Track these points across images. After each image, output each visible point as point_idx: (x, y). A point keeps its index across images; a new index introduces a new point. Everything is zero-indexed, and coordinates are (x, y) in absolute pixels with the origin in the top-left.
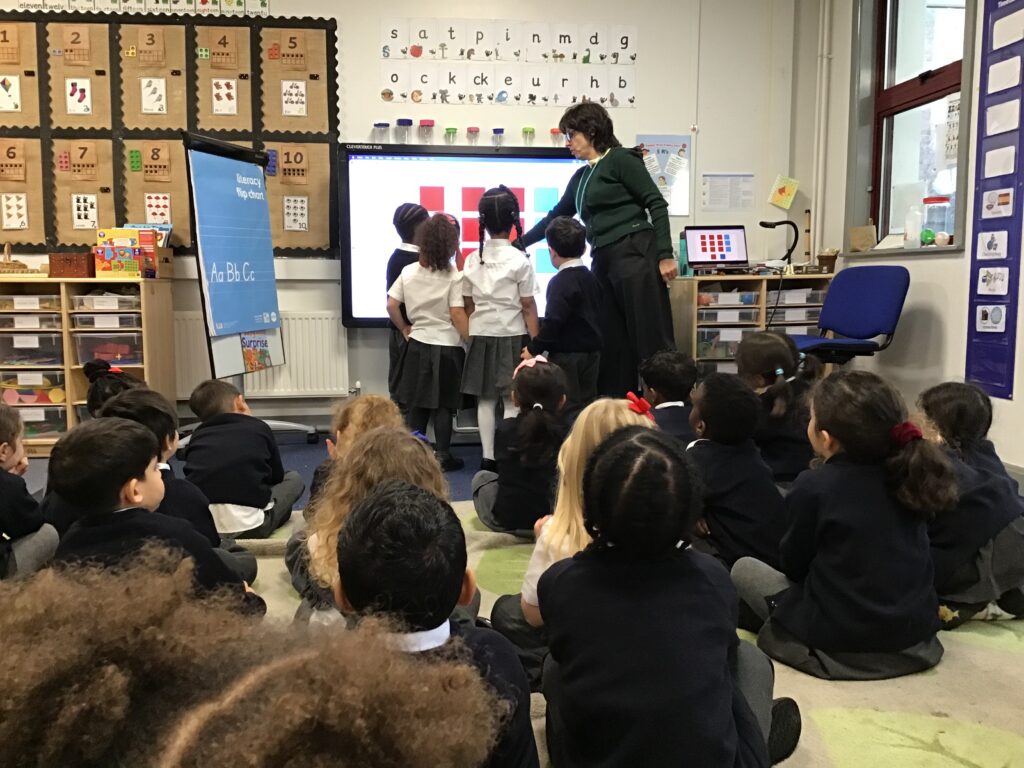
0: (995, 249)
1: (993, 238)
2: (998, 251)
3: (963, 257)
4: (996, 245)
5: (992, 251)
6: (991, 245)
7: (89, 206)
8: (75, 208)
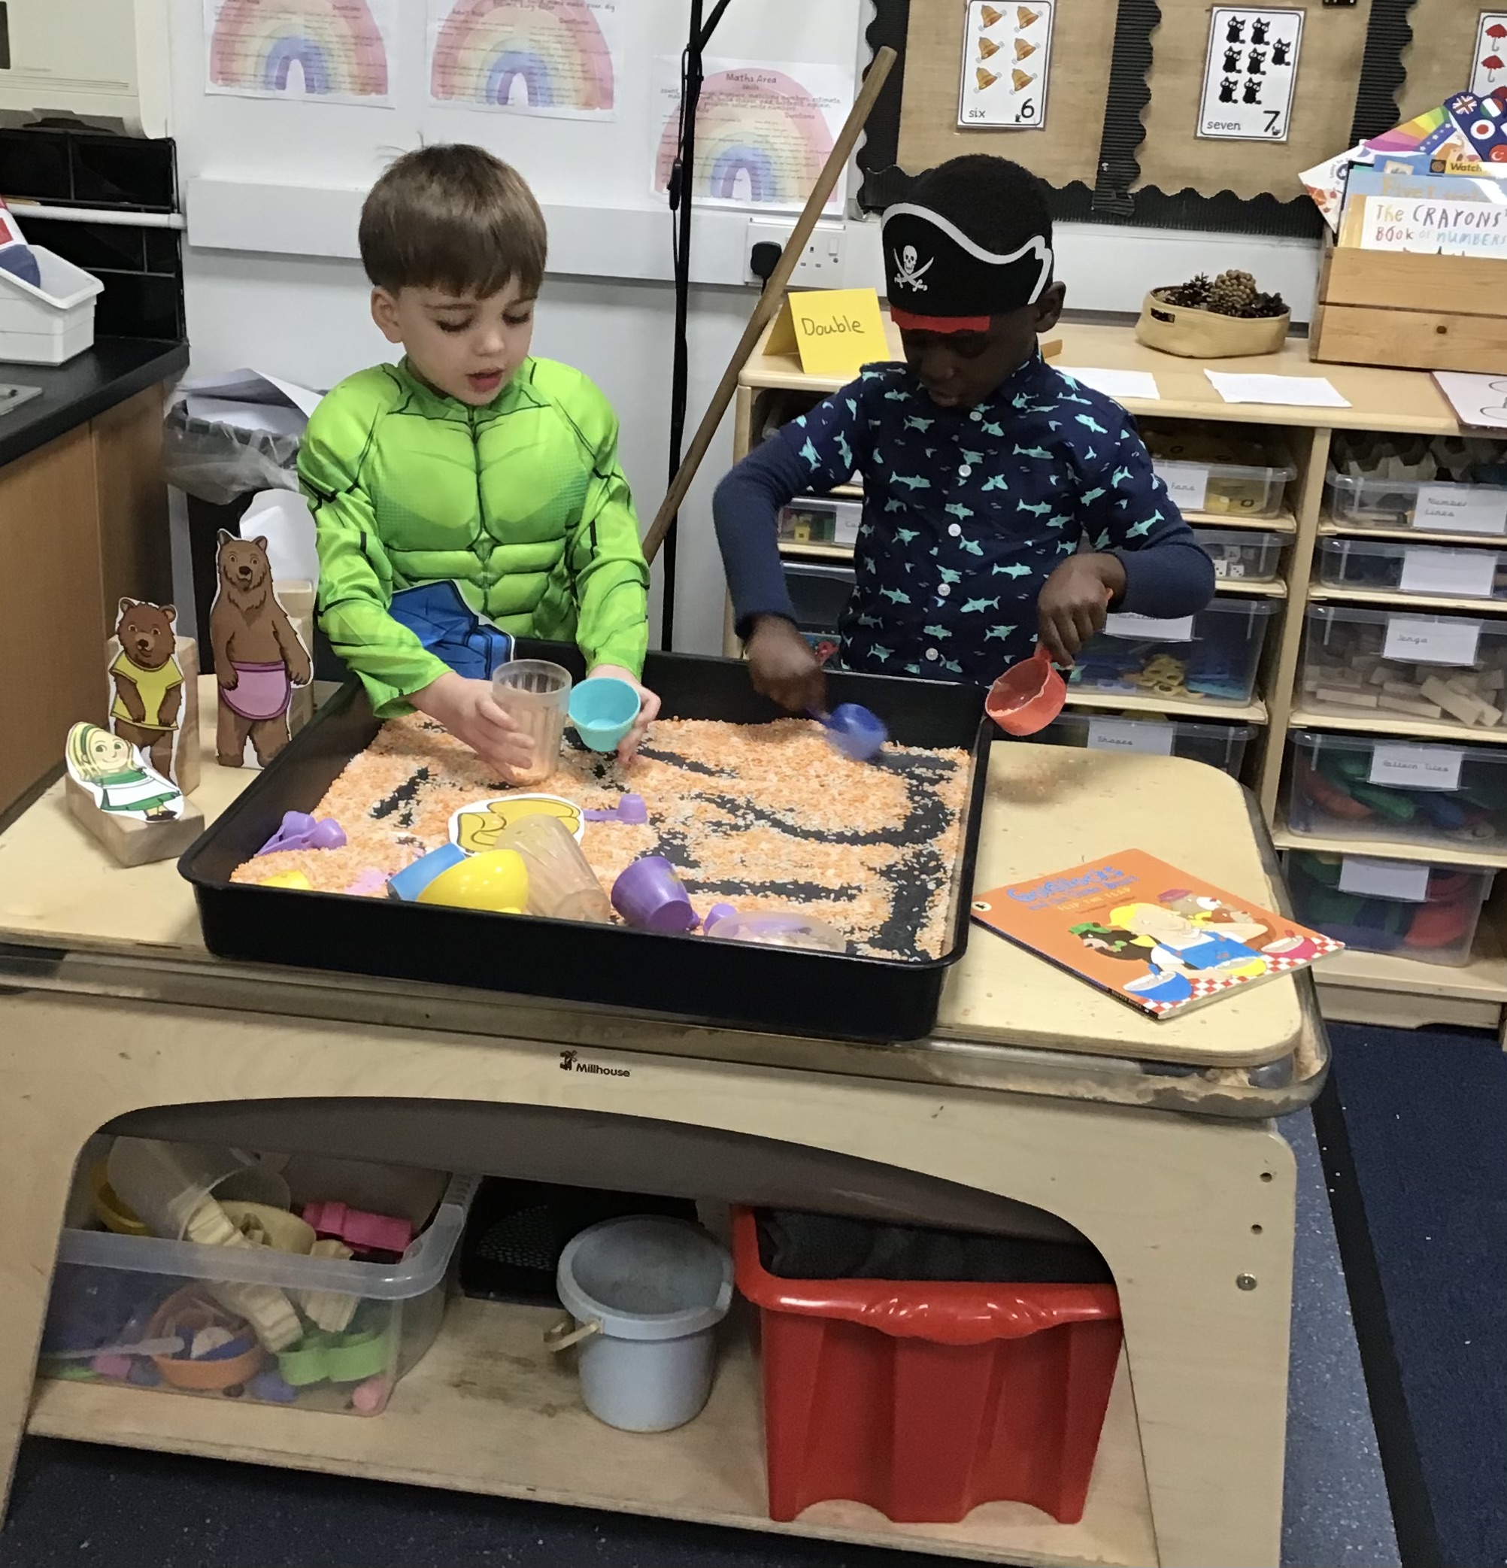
7: (1271, 53)
8: (1218, 60)
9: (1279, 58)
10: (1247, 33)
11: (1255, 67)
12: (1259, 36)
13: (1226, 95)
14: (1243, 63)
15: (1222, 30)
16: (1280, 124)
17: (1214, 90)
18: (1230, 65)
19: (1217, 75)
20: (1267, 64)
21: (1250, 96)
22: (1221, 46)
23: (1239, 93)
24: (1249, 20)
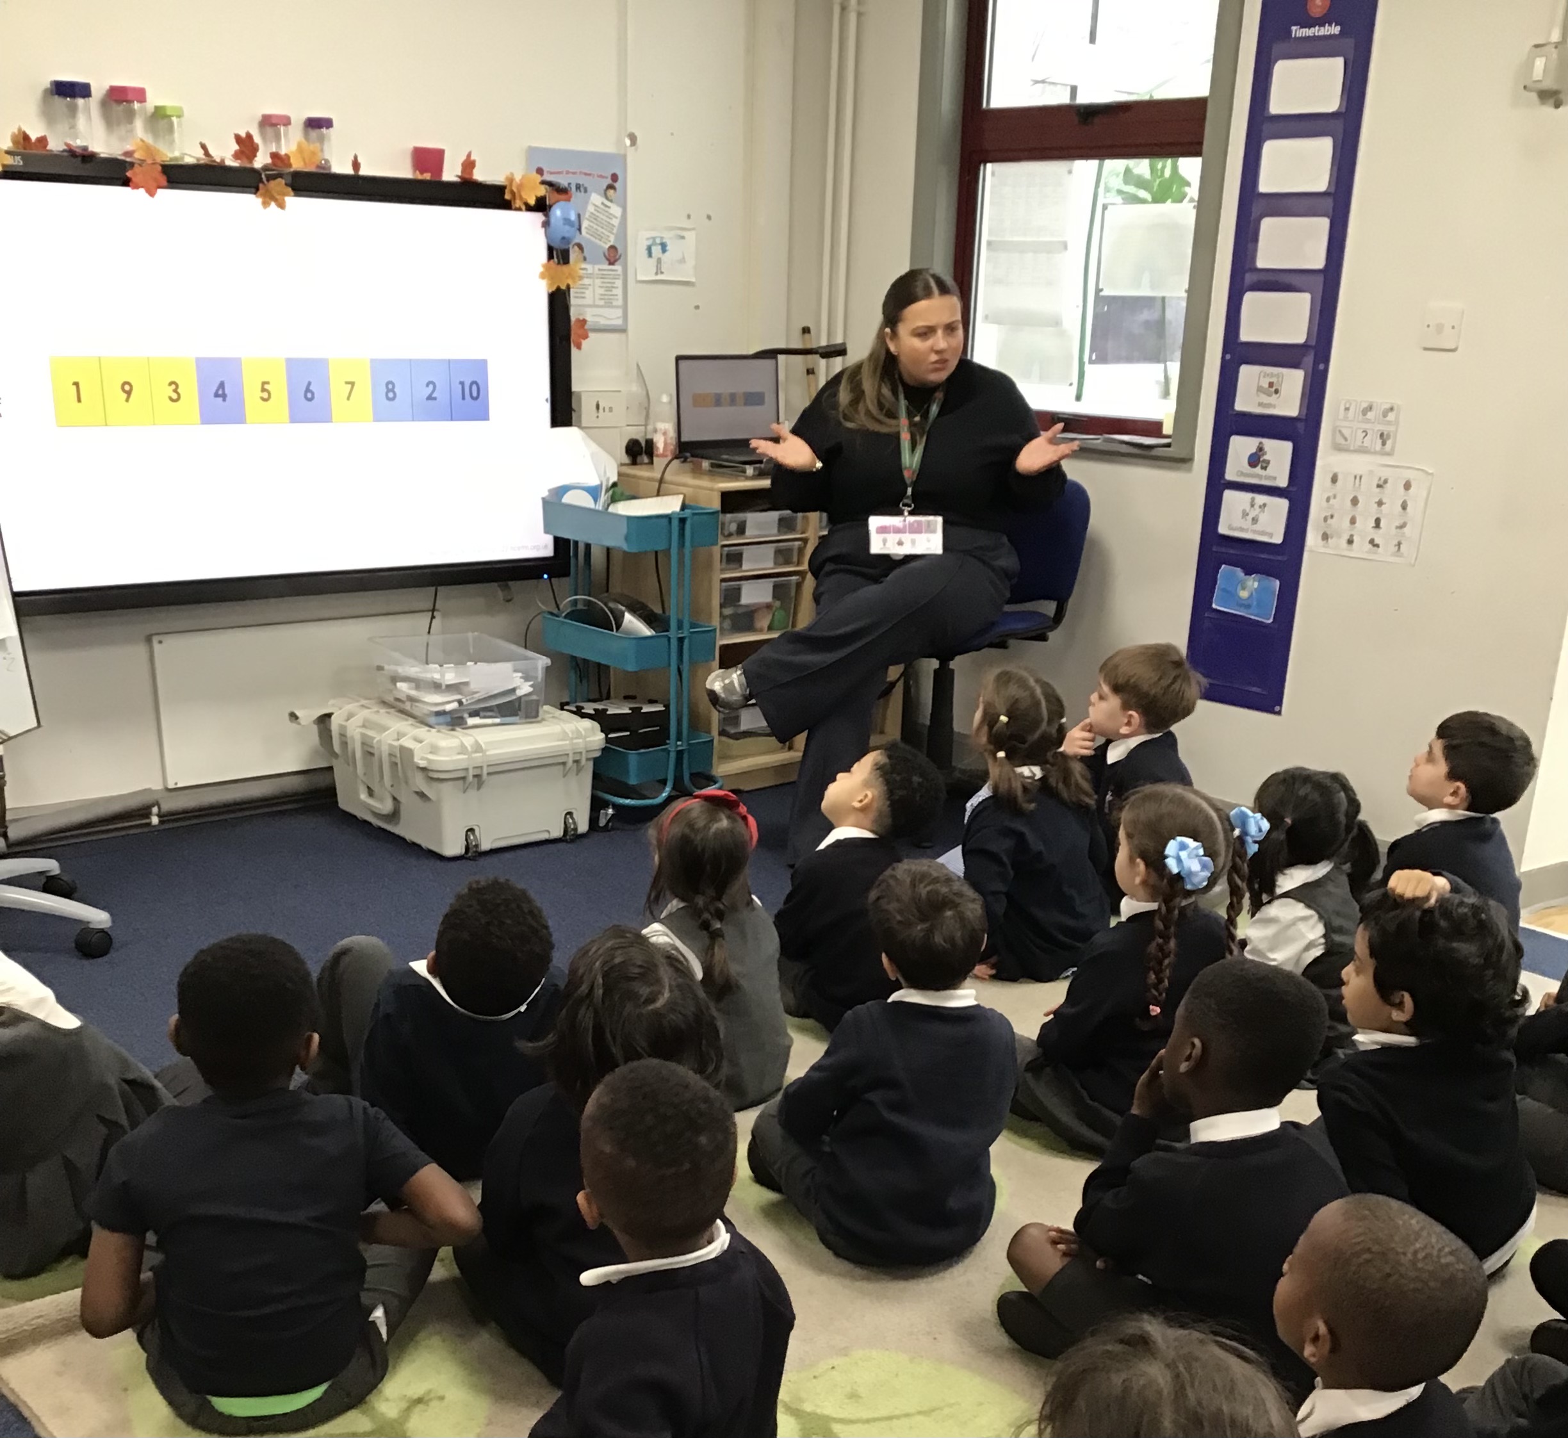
0: (1264, 468)
1: (1260, 449)
2: (1270, 471)
3: (1190, 470)
4: (1268, 462)
5: (1258, 470)
6: (1255, 460)
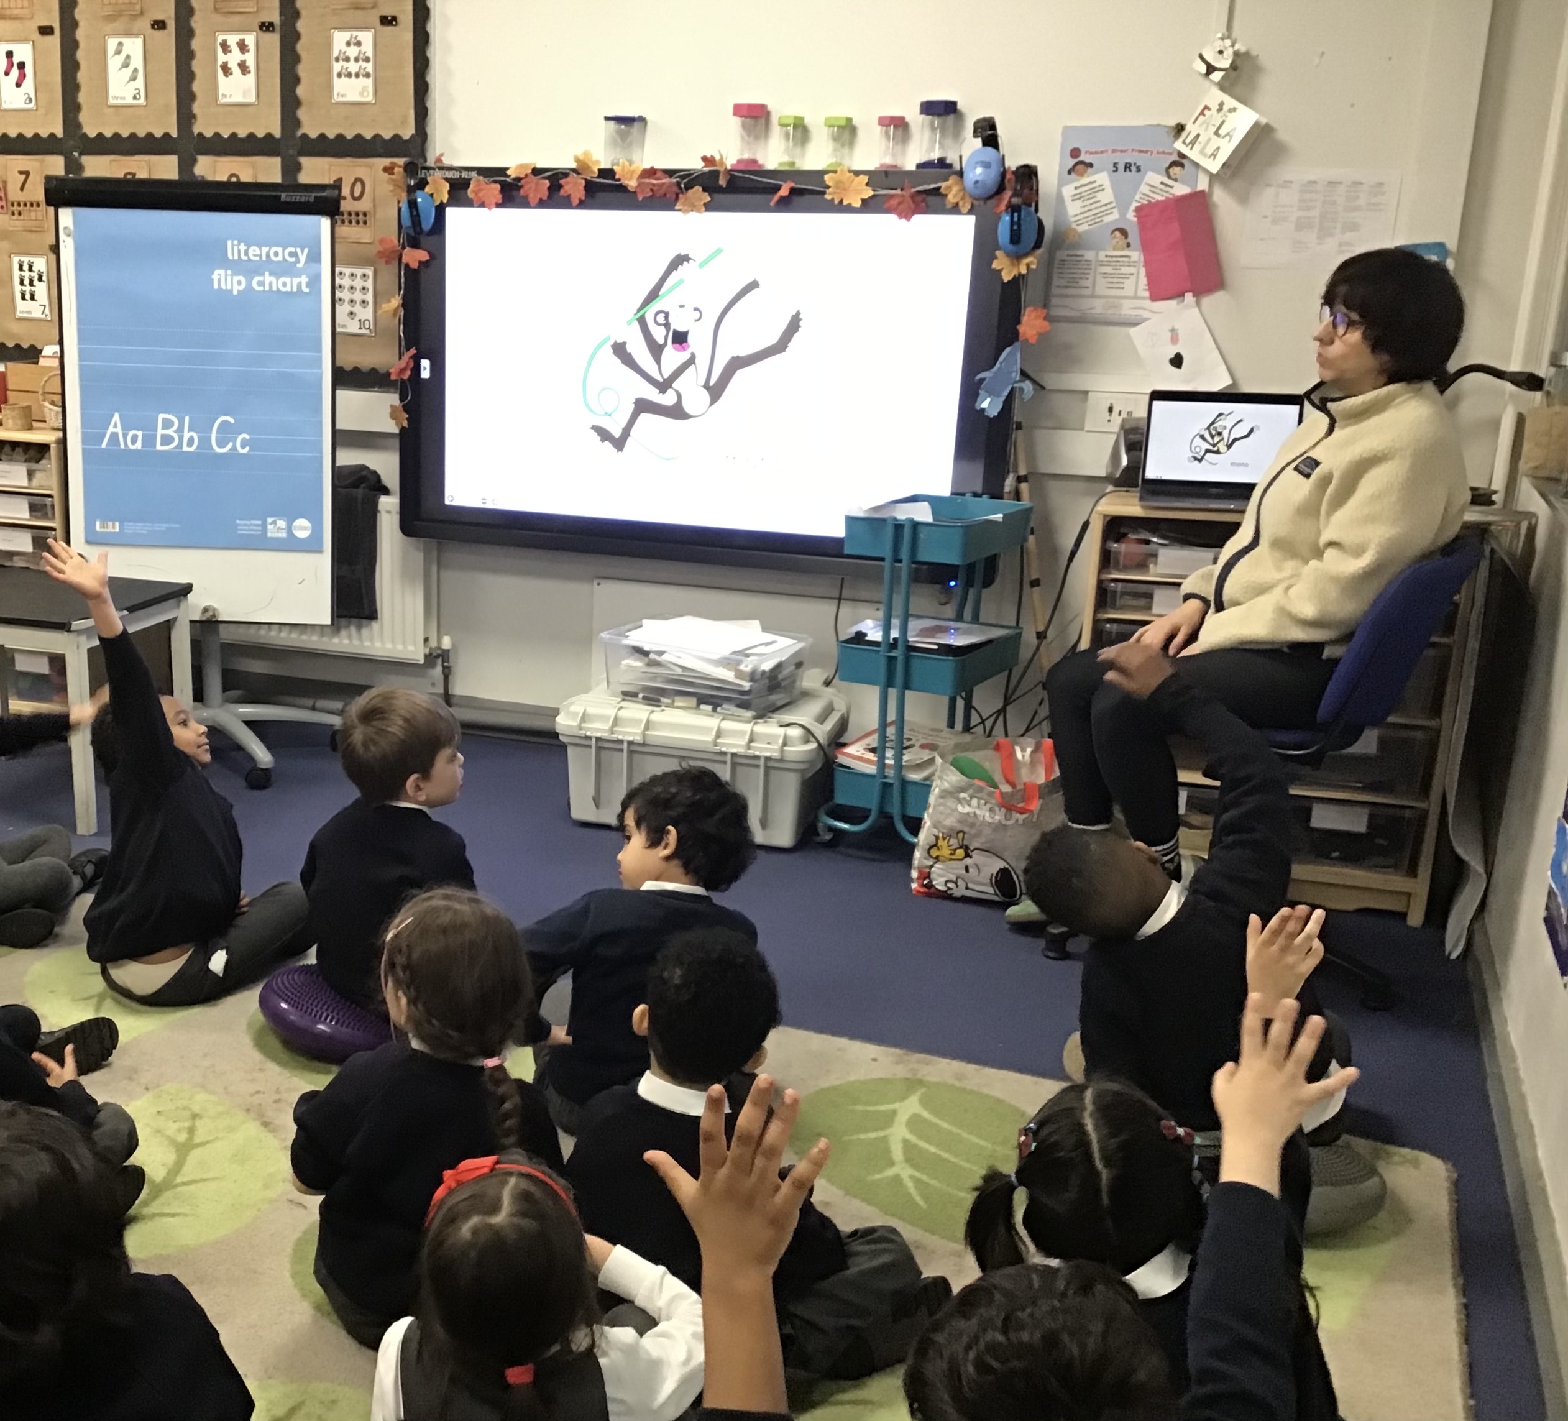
7: (36, 277)
8: (17, 281)
9: (40, 279)
10: (26, 267)
11: (31, 283)
12: (30, 269)
13: (23, 298)
14: (26, 282)
15: (16, 267)
16: (47, 311)
17: (18, 296)
18: (22, 283)
19: (18, 288)
20: (36, 282)
21: (33, 298)
22: (16, 273)
23: (28, 296)
24: (26, 260)
